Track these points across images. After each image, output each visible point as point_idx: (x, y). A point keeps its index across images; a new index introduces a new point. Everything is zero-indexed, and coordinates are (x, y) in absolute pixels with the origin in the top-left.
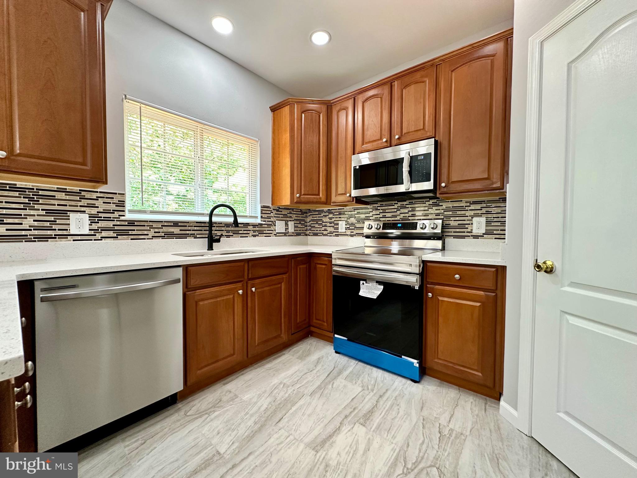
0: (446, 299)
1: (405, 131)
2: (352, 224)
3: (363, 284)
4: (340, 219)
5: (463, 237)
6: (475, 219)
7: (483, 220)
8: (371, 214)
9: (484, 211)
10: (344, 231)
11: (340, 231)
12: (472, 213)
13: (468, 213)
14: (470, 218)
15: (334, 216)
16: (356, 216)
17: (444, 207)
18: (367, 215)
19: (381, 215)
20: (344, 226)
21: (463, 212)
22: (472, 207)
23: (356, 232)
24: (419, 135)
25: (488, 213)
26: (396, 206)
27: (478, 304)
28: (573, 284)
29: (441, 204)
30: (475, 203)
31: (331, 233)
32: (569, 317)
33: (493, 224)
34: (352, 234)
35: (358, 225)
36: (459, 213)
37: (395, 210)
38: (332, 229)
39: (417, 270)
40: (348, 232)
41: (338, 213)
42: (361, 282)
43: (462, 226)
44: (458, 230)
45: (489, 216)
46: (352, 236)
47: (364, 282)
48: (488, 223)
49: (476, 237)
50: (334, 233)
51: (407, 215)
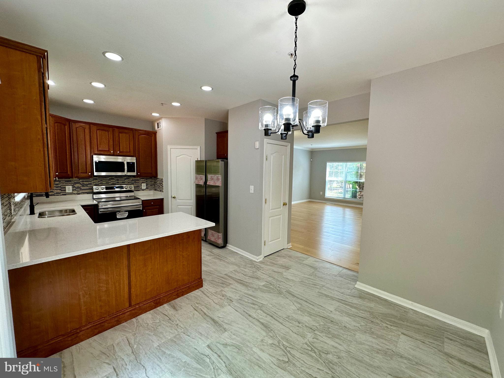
0: (148, 211)
1: (121, 150)
2: (78, 188)
3: (118, 213)
4: (67, 185)
5: (139, 190)
6: (143, 184)
7: (145, 184)
8: (92, 182)
9: (145, 181)
10: (71, 191)
11: (67, 191)
12: (141, 182)
13: (140, 182)
14: (141, 184)
15: (60, 183)
16: (81, 183)
17: (131, 180)
18: (90, 182)
19: (99, 182)
20: (71, 189)
21: (138, 182)
22: (141, 180)
23: (81, 192)
24: (128, 154)
25: (146, 182)
26: (108, 178)
27: (157, 210)
28: (179, 200)
29: (130, 178)
30: (142, 178)
31: (57, 193)
32: (179, 206)
33: (148, 185)
34: (79, 193)
35: (82, 188)
36: (137, 182)
37: (108, 180)
38: (59, 191)
39: (141, 204)
40: (75, 192)
41: (64, 181)
42: (117, 213)
43: (138, 186)
44: (137, 188)
45: (147, 183)
46: (79, 194)
47: (119, 213)
48: (147, 185)
49: (143, 190)
50: (61, 194)
51: (114, 182)
